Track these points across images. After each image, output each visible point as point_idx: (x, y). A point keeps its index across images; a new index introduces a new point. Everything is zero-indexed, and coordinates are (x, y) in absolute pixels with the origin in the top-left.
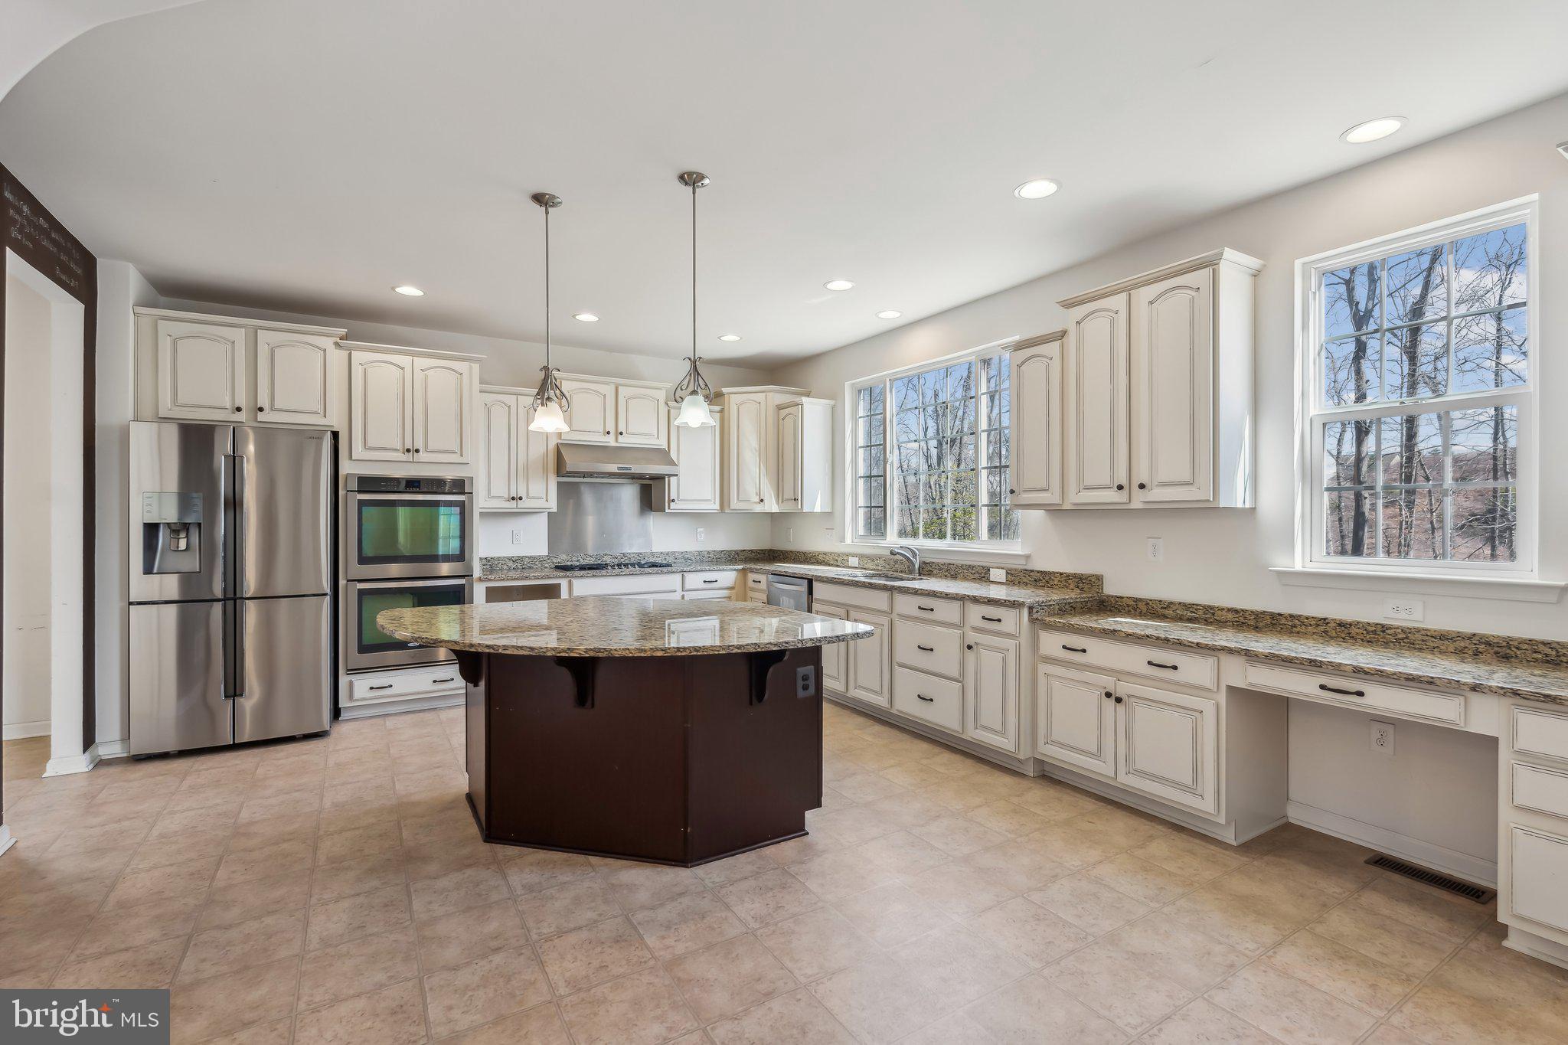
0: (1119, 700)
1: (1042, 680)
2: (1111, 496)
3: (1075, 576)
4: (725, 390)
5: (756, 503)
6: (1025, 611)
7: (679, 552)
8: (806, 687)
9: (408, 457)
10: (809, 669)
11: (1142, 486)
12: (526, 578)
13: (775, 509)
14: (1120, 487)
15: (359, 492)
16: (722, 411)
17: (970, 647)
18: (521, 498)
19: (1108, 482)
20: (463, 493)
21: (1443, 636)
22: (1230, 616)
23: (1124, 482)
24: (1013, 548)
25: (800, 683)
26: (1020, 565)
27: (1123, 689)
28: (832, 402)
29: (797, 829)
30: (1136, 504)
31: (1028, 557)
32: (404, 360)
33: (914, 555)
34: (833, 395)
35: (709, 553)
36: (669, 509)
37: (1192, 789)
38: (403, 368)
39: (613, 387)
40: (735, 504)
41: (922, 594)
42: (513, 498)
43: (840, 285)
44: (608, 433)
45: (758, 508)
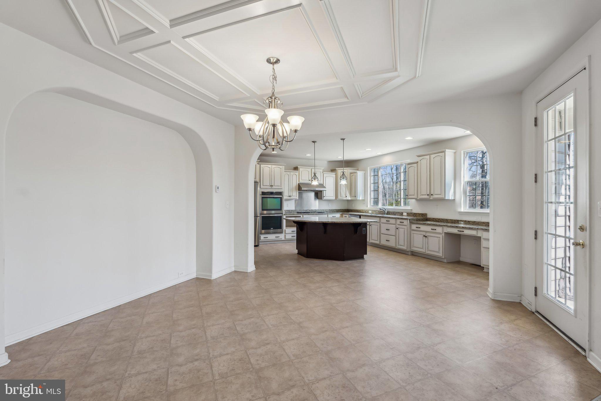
0: (426, 237)
1: (412, 234)
2: (426, 197)
3: (421, 214)
4: (337, 169)
5: (345, 197)
6: (409, 220)
7: (326, 210)
8: (364, 232)
9: (271, 187)
10: (364, 229)
11: (432, 195)
12: (294, 215)
13: (350, 199)
14: (428, 195)
15: (262, 195)
16: (336, 174)
17: (397, 228)
18: (291, 196)
19: (425, 194)
20: (281, 195)
21: (483, 223)
22: (450, 221)
23: (429, 194)
24: (408, 208)
26: (410, 212)
27: (427, 234)
28: (365, 172)
29: (362, 258)
30: (431, 198)
31: (411, 210)
32: (270, 166)
33: (386, 210)
34: (365, 170)
35: (332, 210)
36: (323, 198)
37: (438, 252)
38: (270, 168)
39: (311, 169)
40: (339, 197)
41: (387, 218)
42: (289, 196)
43: (368, 149)
44: (310, 180)
45: (345, 199)
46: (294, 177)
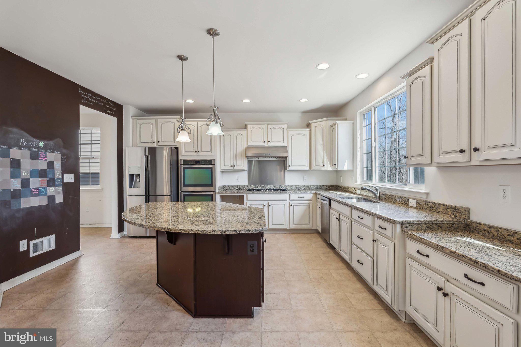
0: (445, 295)
1: (408, 268)
2: (458, 157)
3: (451, 207)
4: (310, 122)
5: (322, 166)
6: (398, 227)
7: (296, 185)
8: (252, 251)
9: (196, 154)
10: (255, 243)
11: (476, 150)
13: (330, 168)
14: (462, 151)
15: (183, 165)
16: (310, 130)
17: (374, 241)
18: (234, 166)
19: (456, 148)
20: (212, 165)
24: (421, 189)
25: (249, 249)
26: (424, 198)
27: (449, 288)
28: (352, 122)
30: (473, 163)
31: (427, 194)
32: (195, 123)
35: (308, 186)
36: (288, 169)
38: (195, 126)
39: (266, 125)
40: (314, 167)
41: (359, 210)
42: (232, 166)
43: (324, 66)
44: (264, 142)
45: (323, 168)
46: (240, 137)
